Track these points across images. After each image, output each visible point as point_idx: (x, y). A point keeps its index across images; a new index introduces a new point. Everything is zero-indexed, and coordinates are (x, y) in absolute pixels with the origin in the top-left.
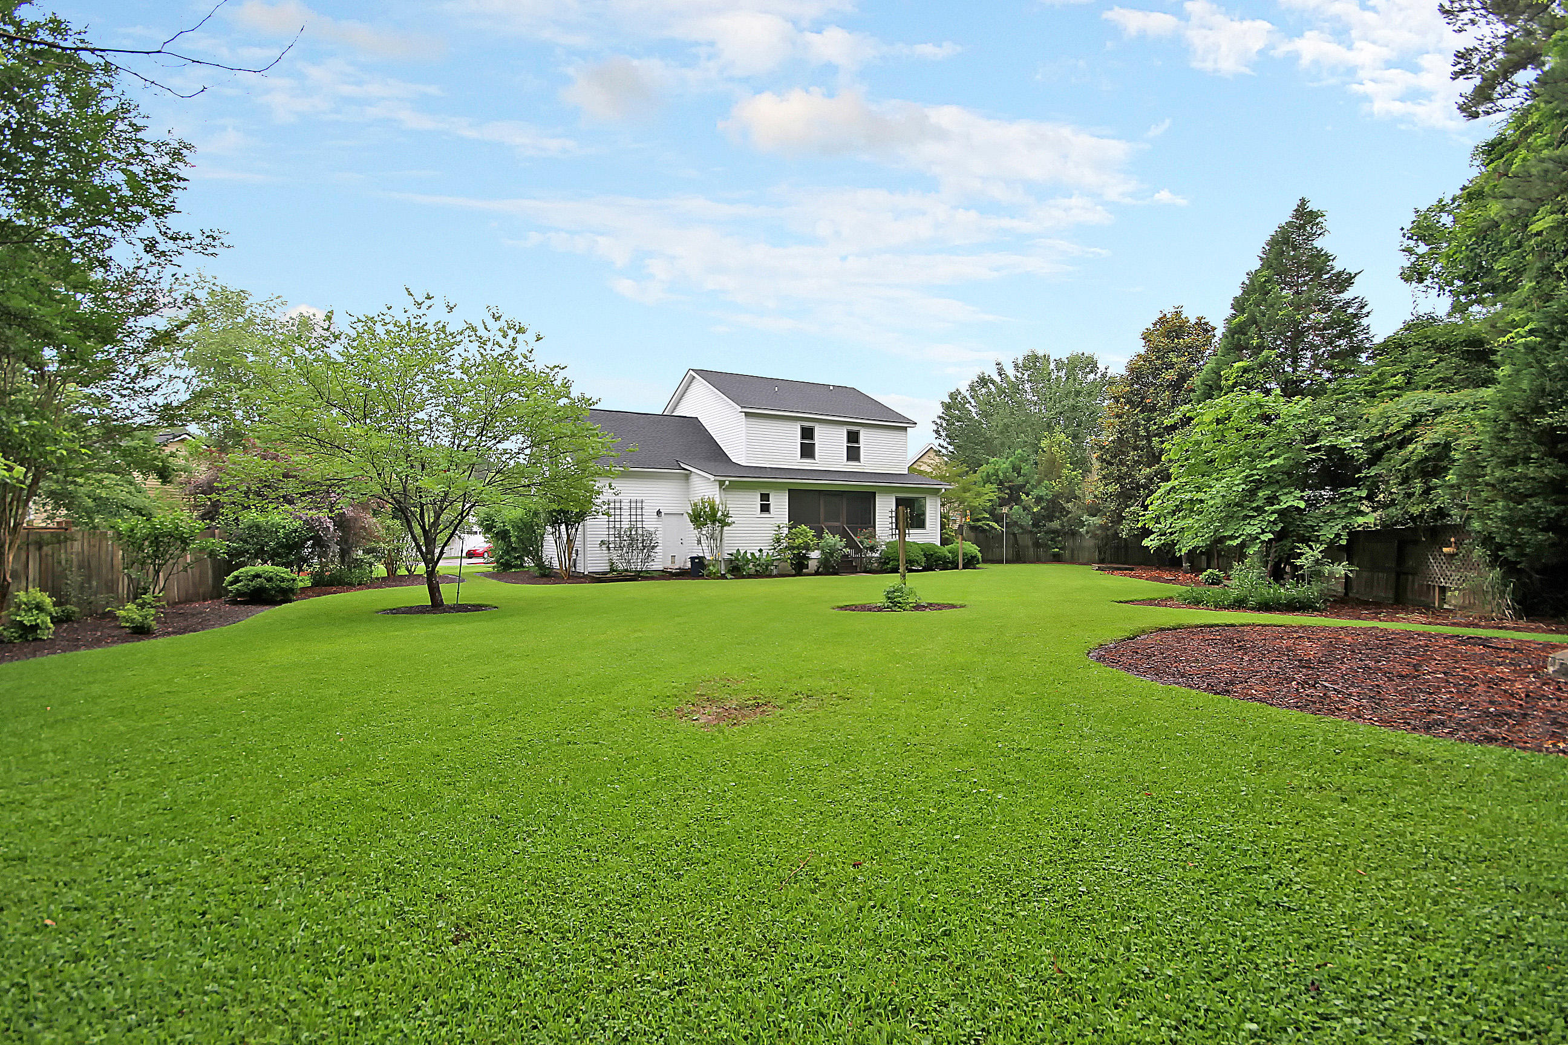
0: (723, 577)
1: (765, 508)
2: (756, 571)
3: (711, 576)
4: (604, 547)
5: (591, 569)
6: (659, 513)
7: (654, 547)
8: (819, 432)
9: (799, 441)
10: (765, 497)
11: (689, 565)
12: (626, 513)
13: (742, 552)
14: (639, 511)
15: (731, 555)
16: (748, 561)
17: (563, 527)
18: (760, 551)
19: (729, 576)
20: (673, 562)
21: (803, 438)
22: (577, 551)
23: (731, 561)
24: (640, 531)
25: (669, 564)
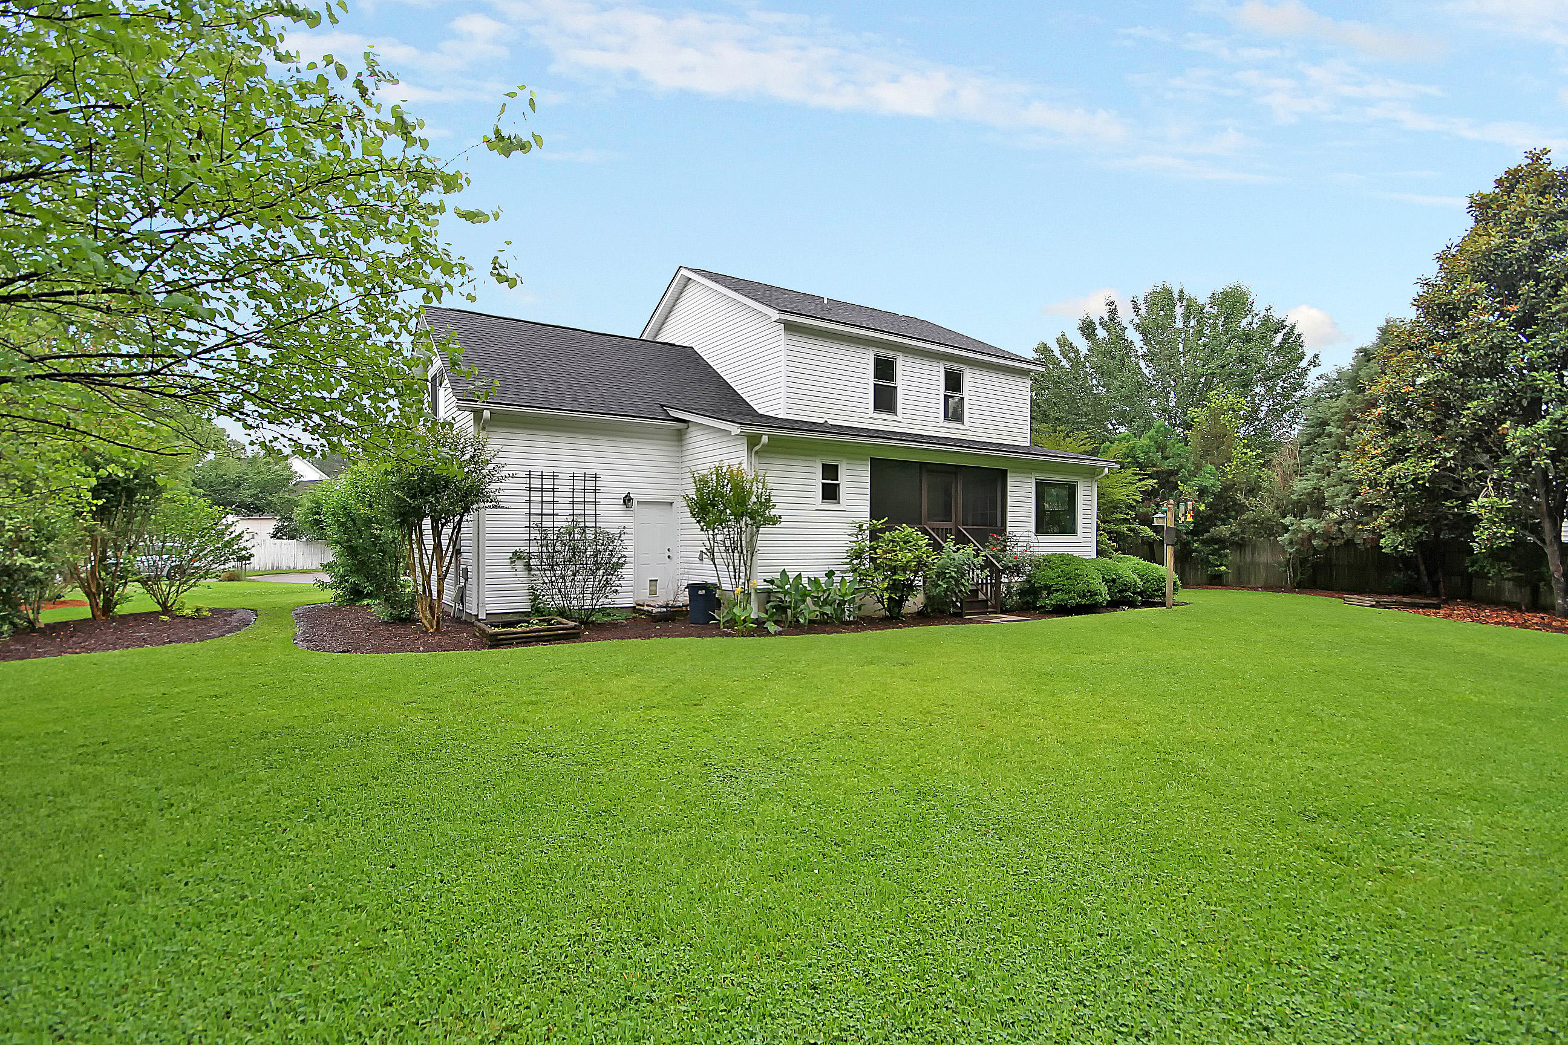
0: (759, 629)
1: (830, 493)
2: (823, 614)
3: (733, 628)
4: (520, 565)
5: (492, 608)
6: (627, 500)
7: (618, 566)
8: (904, 367)
9: (871, 381)
10: (830, 471)
11: (684, 598)
12: (563, 499)
13: (792, 575)
14: (590, 498)
15: (772, 582)
16: (804, 594)
17: (427, 523)
18: (830, 574)
19: (772, 628)
20: (653, 592)
21: (878, 376)
22: (466, 571)
23: (769, 592)
24: (590, 534)
25: (644, 596)
